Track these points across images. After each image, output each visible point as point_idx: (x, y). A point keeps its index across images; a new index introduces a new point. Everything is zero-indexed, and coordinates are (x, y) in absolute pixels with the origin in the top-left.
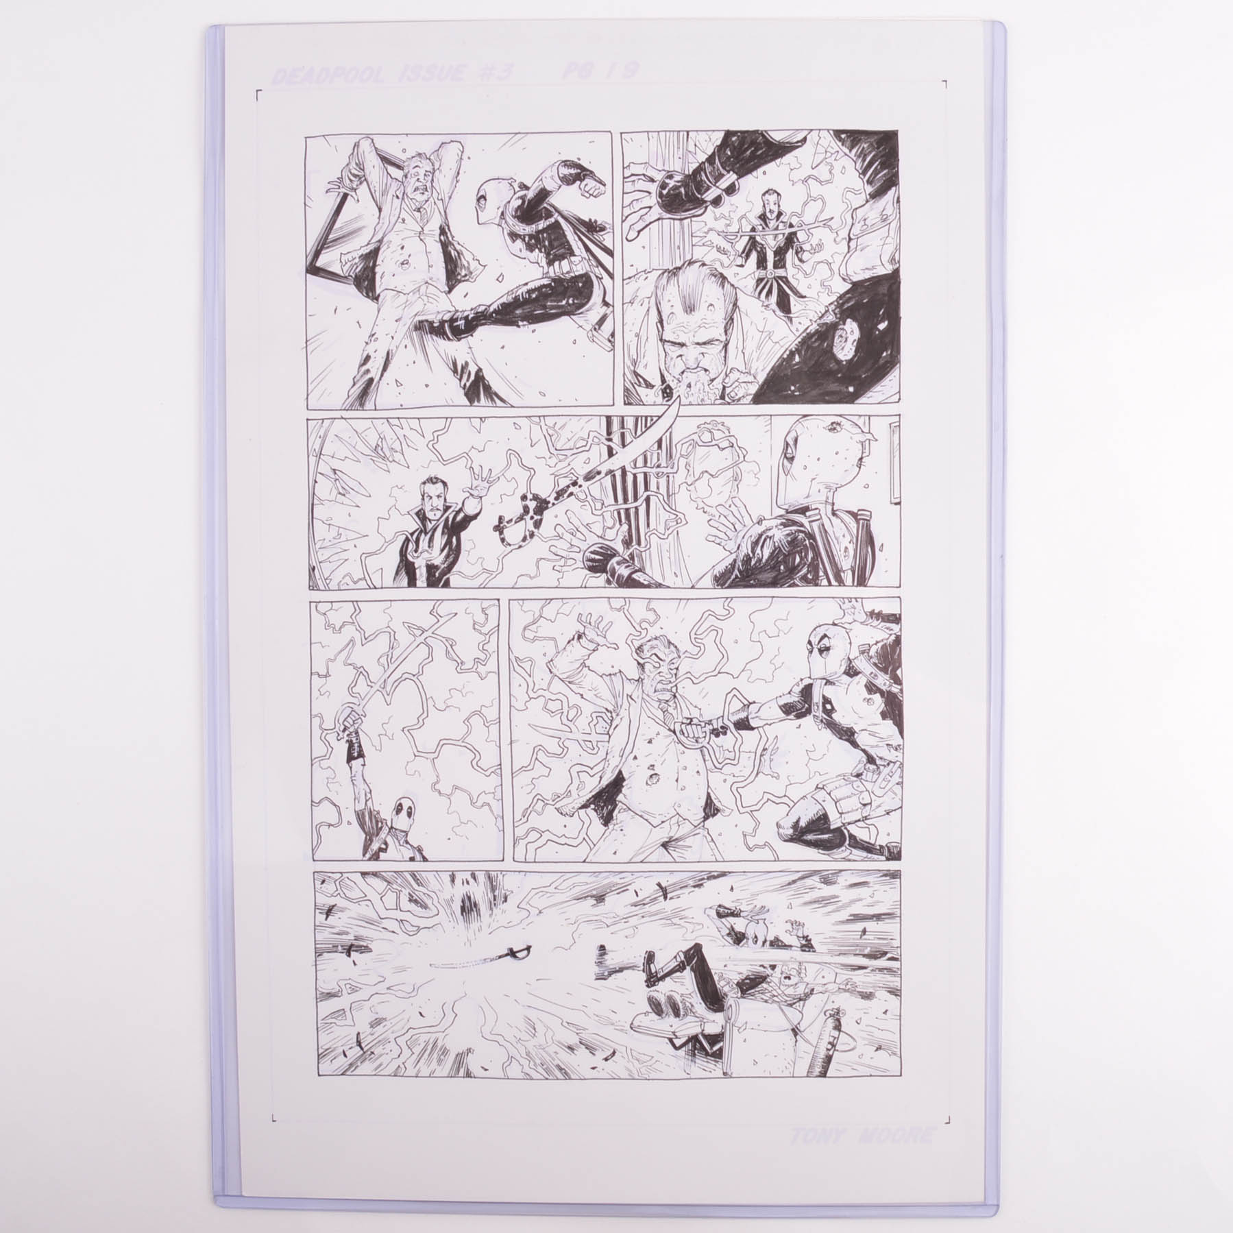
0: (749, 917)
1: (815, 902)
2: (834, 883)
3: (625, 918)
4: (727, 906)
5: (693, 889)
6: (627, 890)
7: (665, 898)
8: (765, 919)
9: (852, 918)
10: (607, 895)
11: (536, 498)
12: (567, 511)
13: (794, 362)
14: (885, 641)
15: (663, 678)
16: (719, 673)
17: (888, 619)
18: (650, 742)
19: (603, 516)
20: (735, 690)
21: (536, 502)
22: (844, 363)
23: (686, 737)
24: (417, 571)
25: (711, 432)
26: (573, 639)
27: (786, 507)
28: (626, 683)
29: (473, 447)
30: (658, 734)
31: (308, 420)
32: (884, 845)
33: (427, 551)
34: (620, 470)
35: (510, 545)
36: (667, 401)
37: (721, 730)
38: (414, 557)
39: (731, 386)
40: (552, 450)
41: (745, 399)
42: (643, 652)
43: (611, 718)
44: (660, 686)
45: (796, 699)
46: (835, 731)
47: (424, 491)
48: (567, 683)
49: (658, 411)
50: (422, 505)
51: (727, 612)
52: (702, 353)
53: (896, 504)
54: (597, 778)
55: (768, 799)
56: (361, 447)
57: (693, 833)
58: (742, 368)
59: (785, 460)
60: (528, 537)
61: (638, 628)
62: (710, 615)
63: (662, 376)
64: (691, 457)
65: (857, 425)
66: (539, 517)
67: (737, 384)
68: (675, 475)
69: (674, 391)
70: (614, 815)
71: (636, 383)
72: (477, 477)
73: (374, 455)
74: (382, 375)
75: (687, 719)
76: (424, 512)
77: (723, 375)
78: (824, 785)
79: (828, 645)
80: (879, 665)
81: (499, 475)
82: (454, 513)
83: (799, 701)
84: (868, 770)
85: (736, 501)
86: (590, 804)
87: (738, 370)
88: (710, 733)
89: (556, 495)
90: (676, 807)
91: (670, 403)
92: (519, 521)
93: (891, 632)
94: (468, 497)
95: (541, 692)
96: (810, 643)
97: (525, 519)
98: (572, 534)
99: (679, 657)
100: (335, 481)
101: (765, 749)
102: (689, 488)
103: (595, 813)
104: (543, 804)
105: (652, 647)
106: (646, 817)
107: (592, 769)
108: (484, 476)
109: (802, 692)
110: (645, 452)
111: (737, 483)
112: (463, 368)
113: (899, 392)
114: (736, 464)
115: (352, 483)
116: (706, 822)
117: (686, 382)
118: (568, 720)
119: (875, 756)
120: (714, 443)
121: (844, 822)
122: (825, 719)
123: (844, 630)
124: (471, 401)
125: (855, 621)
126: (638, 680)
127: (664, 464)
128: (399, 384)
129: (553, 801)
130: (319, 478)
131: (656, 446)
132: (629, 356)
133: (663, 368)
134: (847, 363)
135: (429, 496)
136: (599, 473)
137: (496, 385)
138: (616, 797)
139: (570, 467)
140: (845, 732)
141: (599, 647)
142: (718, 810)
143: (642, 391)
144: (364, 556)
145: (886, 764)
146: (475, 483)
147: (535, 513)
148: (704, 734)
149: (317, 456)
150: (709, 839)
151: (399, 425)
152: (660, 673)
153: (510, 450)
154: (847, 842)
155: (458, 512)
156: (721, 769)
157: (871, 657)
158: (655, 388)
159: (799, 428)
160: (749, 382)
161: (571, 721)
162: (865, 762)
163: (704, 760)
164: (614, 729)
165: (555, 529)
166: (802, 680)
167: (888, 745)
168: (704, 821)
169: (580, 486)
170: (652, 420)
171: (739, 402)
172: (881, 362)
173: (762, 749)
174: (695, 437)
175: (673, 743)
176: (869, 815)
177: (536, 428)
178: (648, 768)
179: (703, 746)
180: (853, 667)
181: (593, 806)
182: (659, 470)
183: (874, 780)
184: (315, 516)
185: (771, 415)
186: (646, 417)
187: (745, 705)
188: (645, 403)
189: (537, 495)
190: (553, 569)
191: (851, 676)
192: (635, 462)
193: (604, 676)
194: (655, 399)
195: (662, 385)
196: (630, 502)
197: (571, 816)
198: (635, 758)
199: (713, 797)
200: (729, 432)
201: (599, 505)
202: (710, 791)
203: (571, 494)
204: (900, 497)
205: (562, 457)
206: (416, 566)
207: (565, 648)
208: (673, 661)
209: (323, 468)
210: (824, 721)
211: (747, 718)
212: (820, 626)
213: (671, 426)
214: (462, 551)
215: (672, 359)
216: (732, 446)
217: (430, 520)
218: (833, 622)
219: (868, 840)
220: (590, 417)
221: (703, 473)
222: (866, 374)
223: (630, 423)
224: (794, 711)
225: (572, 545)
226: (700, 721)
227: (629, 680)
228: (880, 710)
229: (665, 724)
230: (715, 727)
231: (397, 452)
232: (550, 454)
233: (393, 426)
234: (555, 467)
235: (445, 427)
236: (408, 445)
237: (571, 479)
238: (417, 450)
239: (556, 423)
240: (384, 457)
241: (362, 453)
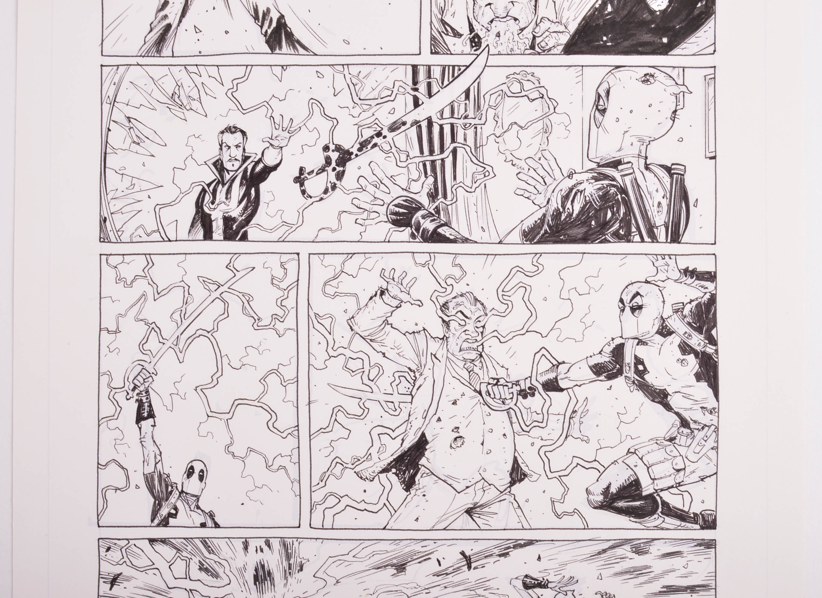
0: (557, 588)
1: (626, 572)
2: (646, 553)
3: (427, 589)
4: (535, 576)
5: (498, 558)
6: (429, 558)
7: (469, 568)
8: (574, 591)
9: (665, 589)
10: (408, 564)
11: (338, 148)
12: (371, 162)
13: (606, 12)
14: (700, 300)
15: (469, 337)
16: (527, 331)
17: (703, 277)
18: (455, 403)
19: (408, 168)
20: (543, 349)
21: (338, 154)
22: (658, 13)
23: (493, 399)
24: (214, 224)
25: (520, 82)
26: (376, 295)
27: (598, 160)
28: (431, 341)
29: (273, 96)
30: (463, 395)
31: (102, 66)
32: (698, 513)
33: (224, 202)
34: (427, 120)
35: (311, 197)
36: (475, 50)
37: (529, 391)
38: (210, 209)
39: (541, 35)
40: (356, 99)
41: (555, 49)
42: (448, 309)
43: (414, 378)
44: (465, 345)
45: (607, 359)
46: (648, 392)
47: (222, 141)
48: (369, 341)
49: (466, 60)
50: (220, 155)
51: (537, 268)
52: (512, 2)
53: (711, 158)
54: (399, 440)
55: (578, 464)
56: (157, 94)
57: (499, 500)
58: (553, 17)
59: (597, 112)
60: (330, 189)
61: (444, 285)
62: (518, 271)
63: (470, 25)
64: (500, 109)
65: (671, 77)
66: (341, 169)
67: (547, 33)
68: (483, 126)
69: (483, 41)
70: (417, 479)
71: (443, 32)
72: (277, 127)
73: (170, 103)
74: (180, 21)
75: (494, 379)
76: (222, 162)
77: (533, 24)
78: (635, 450)
79: (640, 304)
80: (693, 324)
81: (300, 125)
82: (253, 163)
83: (609, 362)
84: (682, 434)
85: (546, 154)
86: (392, 467)
87: (549, 20)
88: (518, 395)
89: (359, 146)
90: (481, 472)
91: (478, 52)
92: (320, 173)
93: (706, 290)
94: (268, 147)
95: (341, 351)
96: (621, 301)
97: (327, 170)
98: (376, 187)
99: (486, 315)
100: (129, 129)
101: (574, 412)
102: (497, 140)
103: (397, 478)
104: (342, 467)
105: (458, 305)
106: (450, 481)
107: (393, 431)
108: (285, 126)
109: (613, 352)
110: (452, 102)
111: (547, 135)
112: (264, 15)
113: (715, 43)
114: (546, 116)
115: (147, 132)
116: (512, 488)
117: (494, 31)
118: (369, 379)
119: (689, 419)
120: (523, 93)
121: (656, 488)
122: (637, 380)
123: (658, 287)
124: (272, 49)
125: (669, 278)
126: (443, 339)
127: (471, 115)
128: (198, 31)
129: (352, 464)
130: (113, 126)
131: (463, 96)
132: (436, 5)
133: (471, 16)
134: (660, 14)
135: (227, 146)
136: (404, 124)
137: (298, 33)
138: (419, 461)
139: (374, 118)
140: (658, 394)
141: (403, 304)
142: (525, 475)
143: (450, 40)
144: (158, 208)
145: (700, 427)
146: (276, 133)
147: (337, 165)
148: (511, 395)
149: (110, 104)
150: (516, 505)
151: (197, 72)
152: (465, 331)
153: (312, 99)
154: (660, 510)
155: (257, 163)
156: (529, 432)
157: (685, 317)
158: (463, 37)
159: (611, 79)
160: (560, 32)
161: (373, 381)
162: (679, 426)
163: (511, 423)
164: (417, 389)
165: (358, 181)
166: (613, 339)
167: (702, 408)
168: (510, 487)
169: (385, 137)
170: (460, 70)
171: (550, 53)
172: (696, 12)
173: (571, 411)
174: (504, 88)
175: (478, 404)
176: (683, 481)
177: (339, 77)
178: (453, 431)
179: (510, 408)
180: (666, 326)
181: (394, 470)
182: (466, 121)
183: (688, 444)
184: (107, 166)
185: (582, 66)
186: (454, 67)
187: (554, 366)
188: (452, 53)
189: (339, 145)
190: (356, 223)
191: (664, 336)
192: (442, 112)
193: (407, 334)
194: (463, 48)
195: (470, 34)
196: (436, 153)
197: (371, 481)
198: (439, 420)
199: (520, 461)
200: (539, 83)
201: (403, 157)
202: (516, 454)
203: (375, 145)
204: (715, 152)
205: (365, 107)
206: (213, 218)
207: (366, 305)
208: (479, 319)
209: (117, 115)
210: (636, 382)
211: (556, 378)
212: (632, 284)
213: (479, 76)
214: (261, 203)
215: (481, 7)
216: (542, 98)
217: (228, 171)
218: (646, 280)
219: (681, 507)
220: (396, 67)
221: (511, 124)
222: (680, 25)
223: (436, 73)
224: (605, 372)
225: (375, 198)
226: (507, 382)
227: (434, 338)
228: (695, 371)
229: (471, 384)
230: (523, 388)
231: (195, 100)
232: (354, 104)
233: (190, 73)
234: (359, 117)
235: (245, 75)
236: (206, 93)
237: (375, 129)
238: (215, 98)
239: (360, 72)
240: (181, 106)
241: (158, 101)
